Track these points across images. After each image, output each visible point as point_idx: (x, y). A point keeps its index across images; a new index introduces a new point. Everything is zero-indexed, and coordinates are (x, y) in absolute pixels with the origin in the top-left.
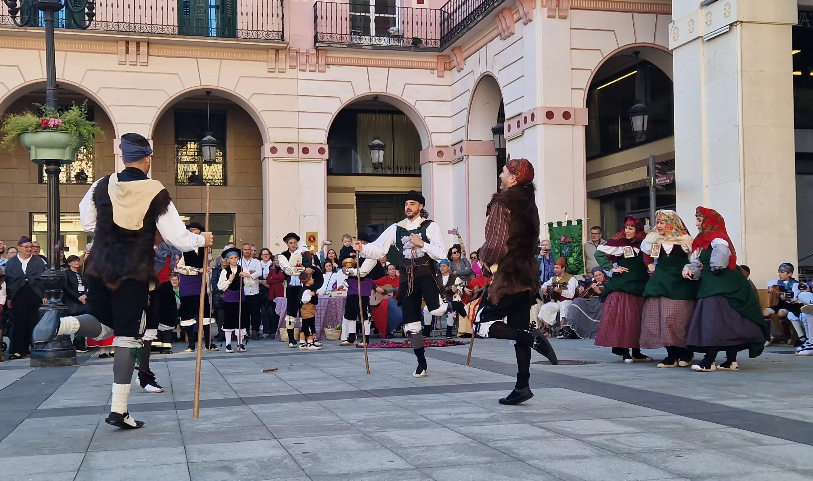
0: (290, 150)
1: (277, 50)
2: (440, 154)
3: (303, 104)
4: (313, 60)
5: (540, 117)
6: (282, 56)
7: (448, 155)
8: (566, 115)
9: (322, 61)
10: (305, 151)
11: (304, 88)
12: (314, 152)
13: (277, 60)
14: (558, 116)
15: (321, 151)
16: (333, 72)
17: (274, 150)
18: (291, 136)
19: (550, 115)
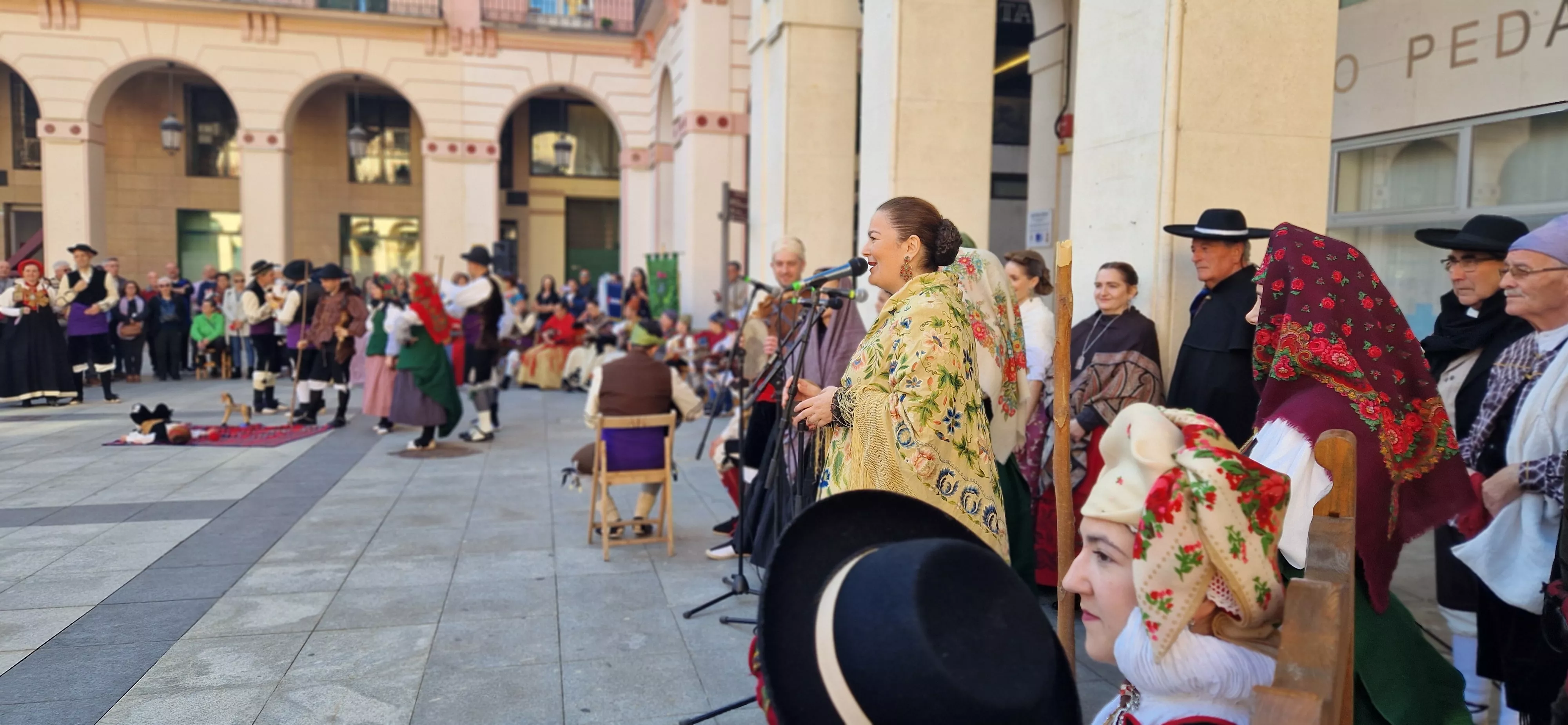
0: (453, 148)
1: (435, 29)
2: (636, 157)
3: (469, 93)
4: (479, 41)
5: (691, 123)
6: (441, 36)
7: (646, 159)
8: (723, 122)
9: (491, 43)
10: (471, 149)
11: (469, 74)
12: (481, 151)
13: (435, 40)
14: (712, 123)
15: (491, 150)
16: (507, 56)
17: (432, 147)
18: (454, 132)
19: (702, 121)
